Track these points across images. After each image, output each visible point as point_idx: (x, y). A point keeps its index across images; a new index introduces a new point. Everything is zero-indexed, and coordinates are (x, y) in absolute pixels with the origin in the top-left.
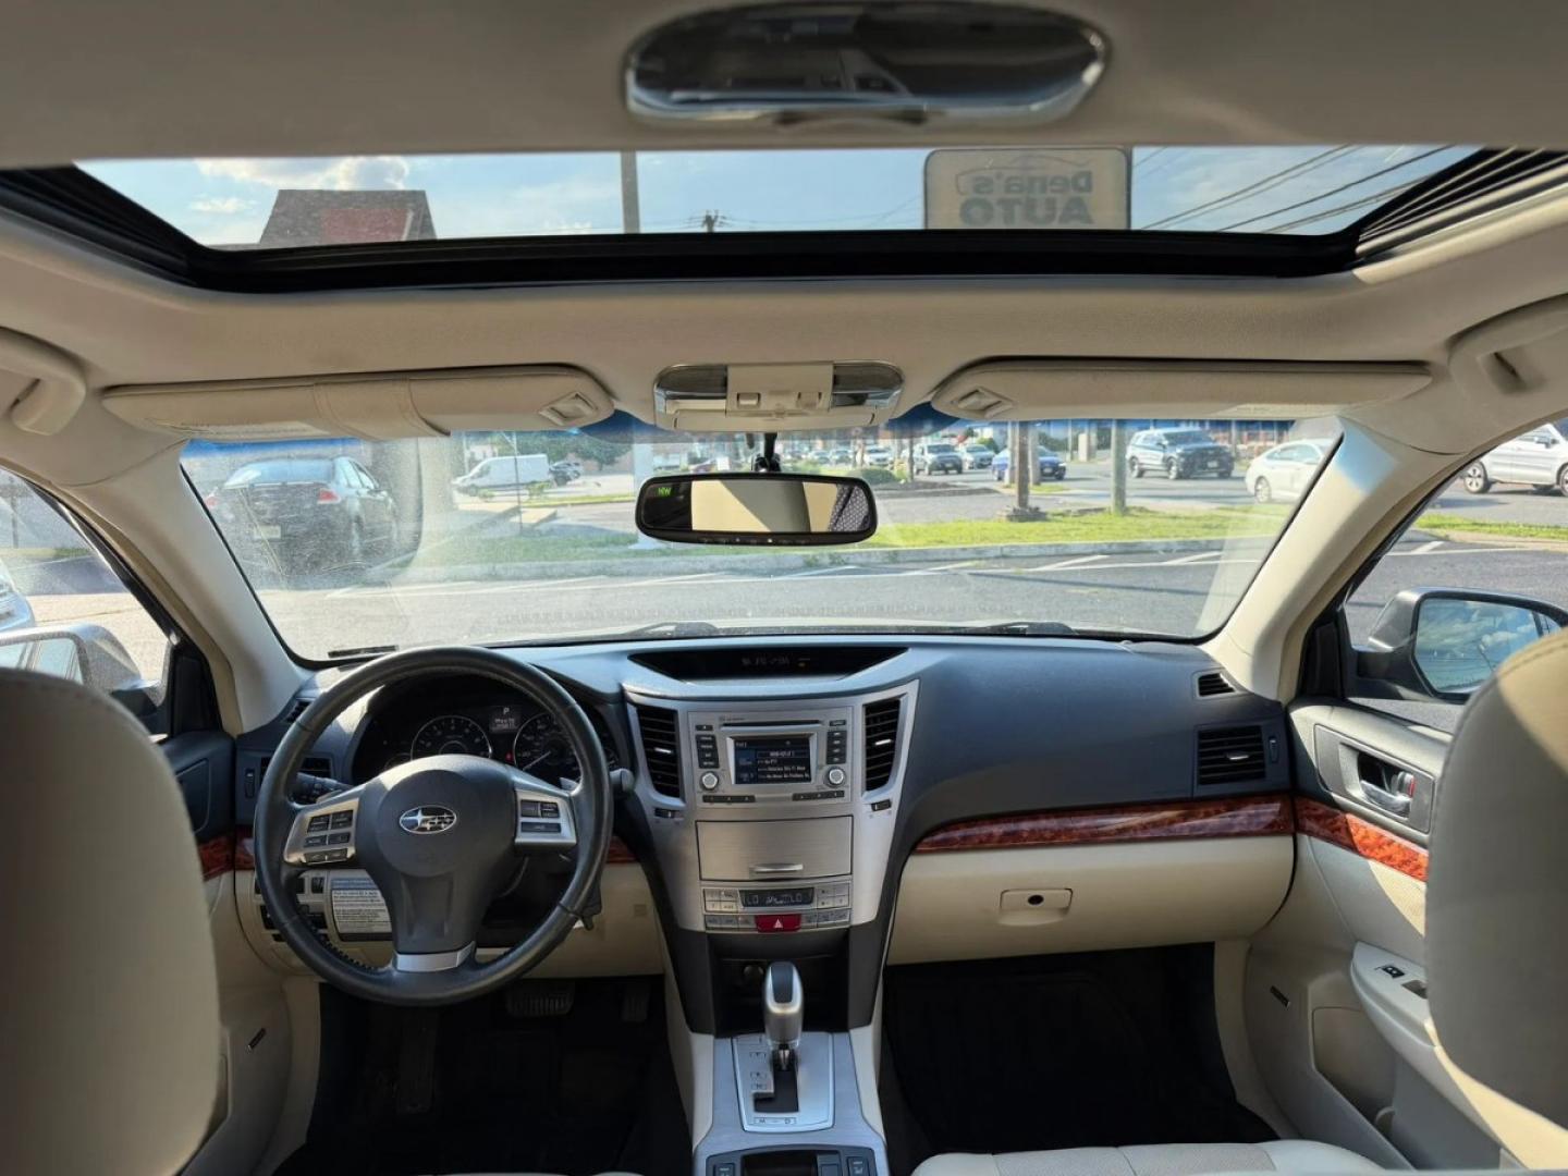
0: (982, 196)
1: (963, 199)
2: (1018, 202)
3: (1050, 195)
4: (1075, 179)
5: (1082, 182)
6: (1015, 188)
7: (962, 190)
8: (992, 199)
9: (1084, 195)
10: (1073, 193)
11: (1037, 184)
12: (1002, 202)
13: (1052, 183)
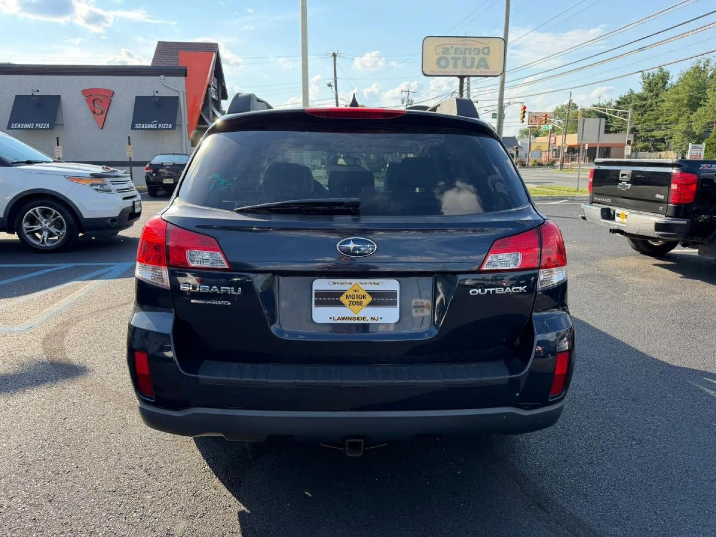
0: (444, 55)
1: (438, 56)
2: (459, 58)
3: (473, 55)
4: (484, 49)
5: (486, 51)
6: (459, 52)
7: (437, 52)
8: (449, 57)
9: (486, 56)
10: (482, 55)
11: (468, 51)
12: (453, 58)
13: (474, 51)
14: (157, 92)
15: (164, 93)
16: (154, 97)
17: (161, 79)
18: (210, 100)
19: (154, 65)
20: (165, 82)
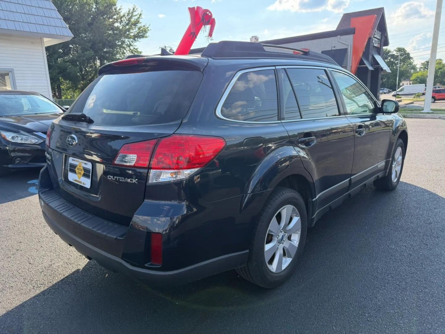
14: (335, 47)
15: (339, 47)
16: (332, 50)
17: (338, 38)
18: (371, 47)
19: (338, 29)
20: (340, 39)
